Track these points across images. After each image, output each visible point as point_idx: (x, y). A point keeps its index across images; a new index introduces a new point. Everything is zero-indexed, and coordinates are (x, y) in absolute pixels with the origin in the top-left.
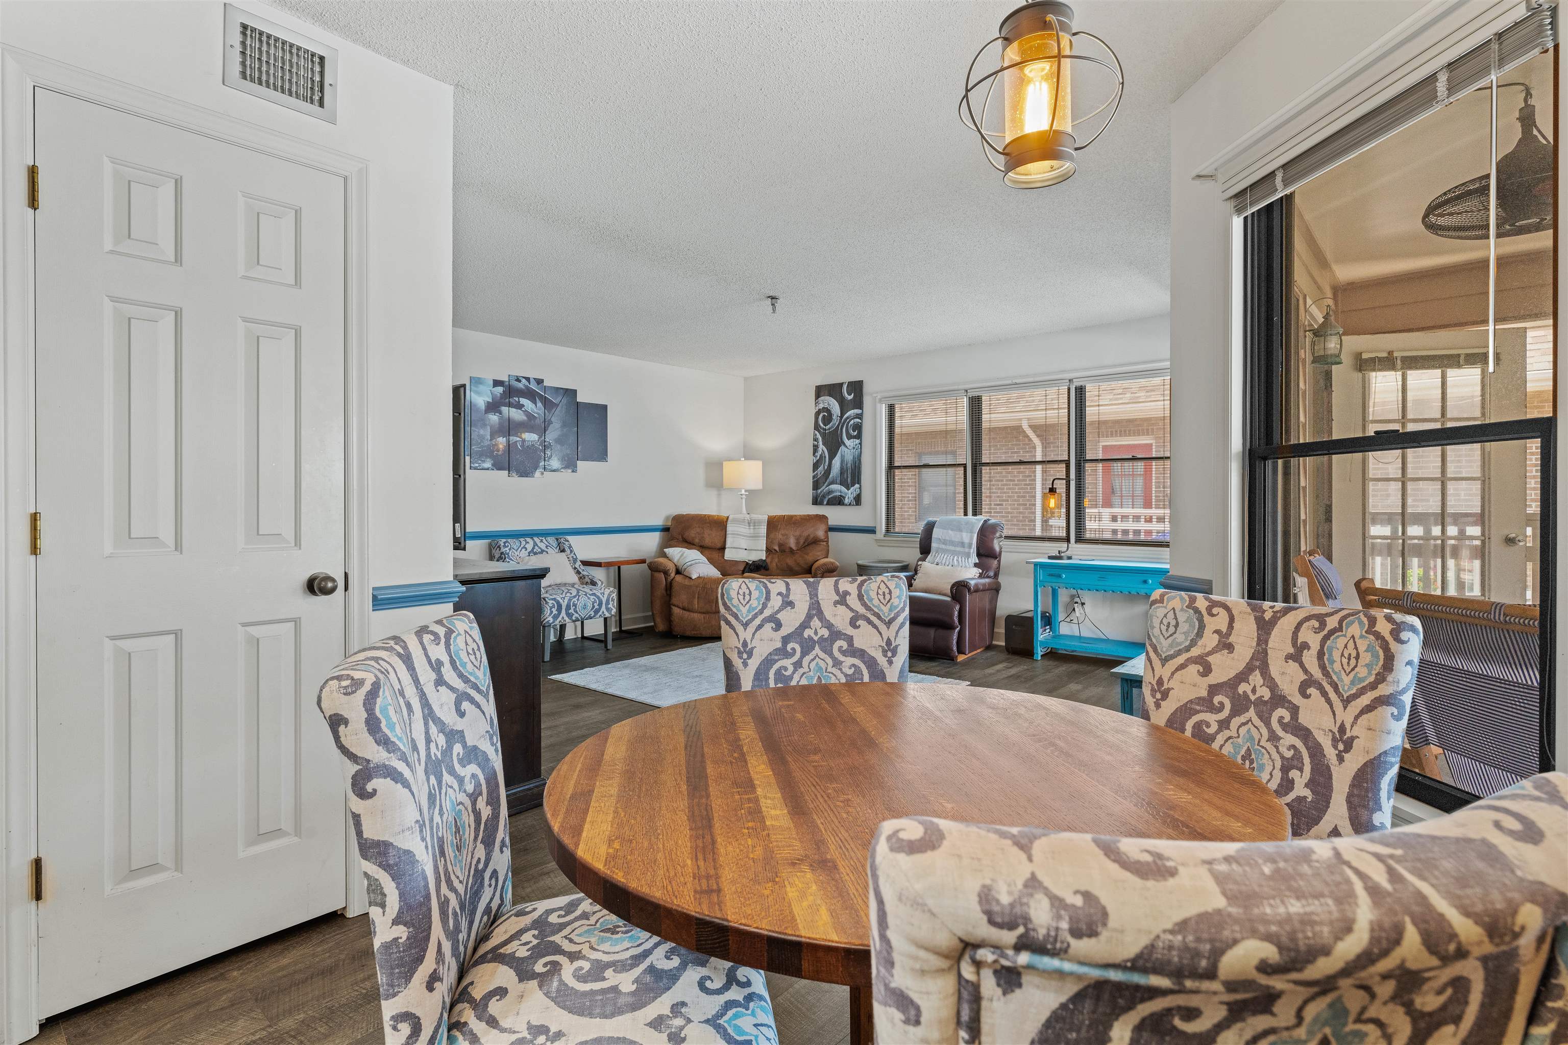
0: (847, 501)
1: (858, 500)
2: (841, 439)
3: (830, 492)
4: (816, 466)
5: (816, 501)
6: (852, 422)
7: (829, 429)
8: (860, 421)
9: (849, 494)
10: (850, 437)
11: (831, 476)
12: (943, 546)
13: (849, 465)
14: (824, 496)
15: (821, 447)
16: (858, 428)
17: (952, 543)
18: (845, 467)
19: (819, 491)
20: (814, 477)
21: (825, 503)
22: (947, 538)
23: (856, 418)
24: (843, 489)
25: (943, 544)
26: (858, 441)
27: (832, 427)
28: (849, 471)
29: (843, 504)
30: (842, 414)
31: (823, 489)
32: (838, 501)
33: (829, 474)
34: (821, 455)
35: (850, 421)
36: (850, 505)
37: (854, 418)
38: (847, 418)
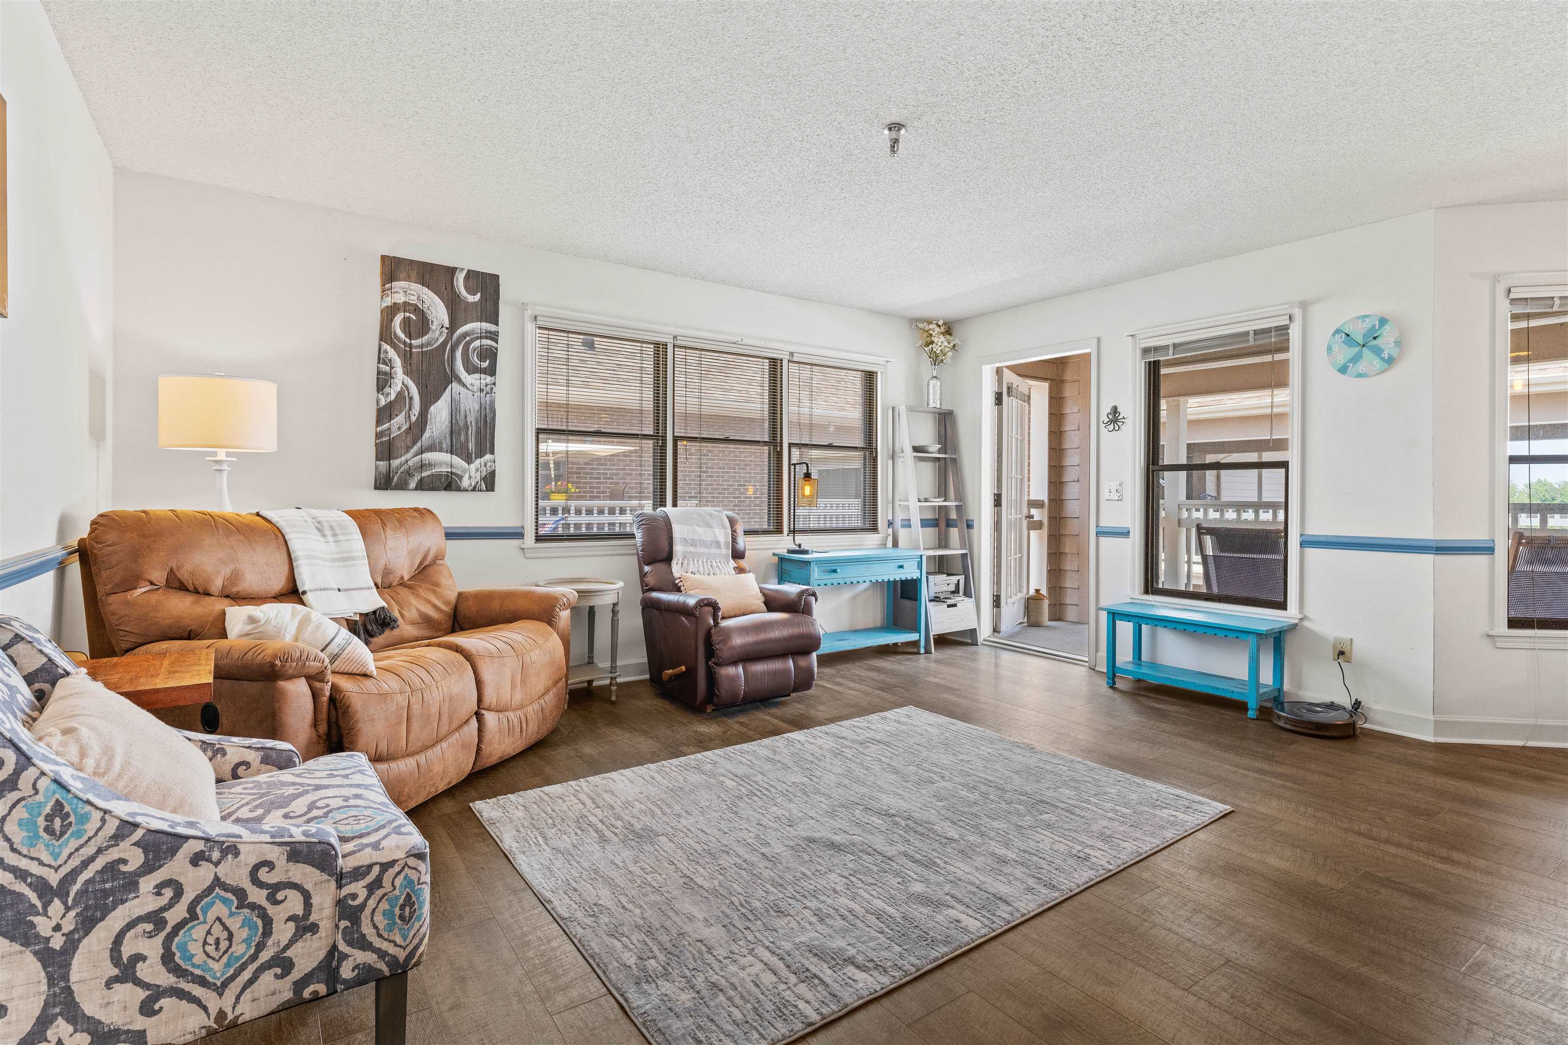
0: (465, 483)
1: (489, 482)
2: (452, 370)
3: (422, 466)
4: (384, 414)
5: (384, 483)
6: (477, 343)
7: (422, 346)
8: (493, 344)
9: (471, 473)
10: (471, 369)
11: (426, 435)
12: (692, 549)
13: (471, 419)
14: (409, 473)
15: (400, 378)
16: (490, 355)
17: (703, 543)
18: (462, 423)
19: (395, 463)
20: (378, 435)
21: (413, 485)
22: (696, 537)
23: (486, 338)
24: (457, 461)
25: (692, 545)
26: (489, 379)
27: (429, 344)
28: (472, 430)
29: (458, 489)
30: (453, 327)
31: (406, 459)
32: (449, 483)
33: (423, 431)
34: (400, 394)
35: (473, 340)
36: (474, 490)
37: (481, 338)
38: (466, 334)
